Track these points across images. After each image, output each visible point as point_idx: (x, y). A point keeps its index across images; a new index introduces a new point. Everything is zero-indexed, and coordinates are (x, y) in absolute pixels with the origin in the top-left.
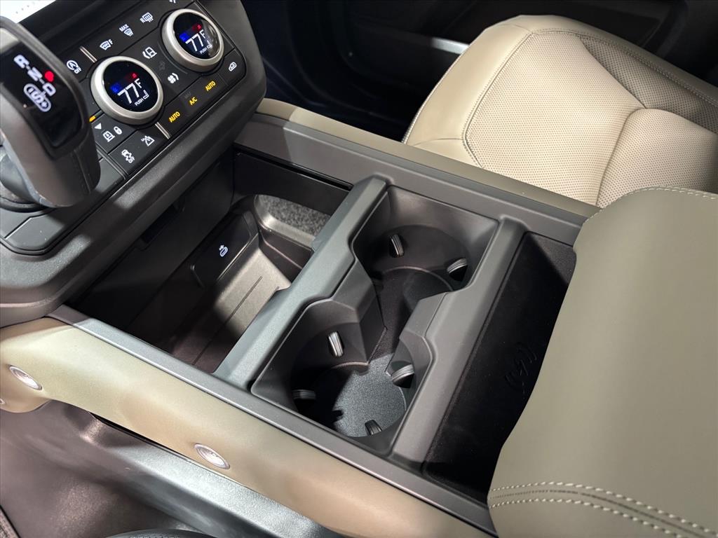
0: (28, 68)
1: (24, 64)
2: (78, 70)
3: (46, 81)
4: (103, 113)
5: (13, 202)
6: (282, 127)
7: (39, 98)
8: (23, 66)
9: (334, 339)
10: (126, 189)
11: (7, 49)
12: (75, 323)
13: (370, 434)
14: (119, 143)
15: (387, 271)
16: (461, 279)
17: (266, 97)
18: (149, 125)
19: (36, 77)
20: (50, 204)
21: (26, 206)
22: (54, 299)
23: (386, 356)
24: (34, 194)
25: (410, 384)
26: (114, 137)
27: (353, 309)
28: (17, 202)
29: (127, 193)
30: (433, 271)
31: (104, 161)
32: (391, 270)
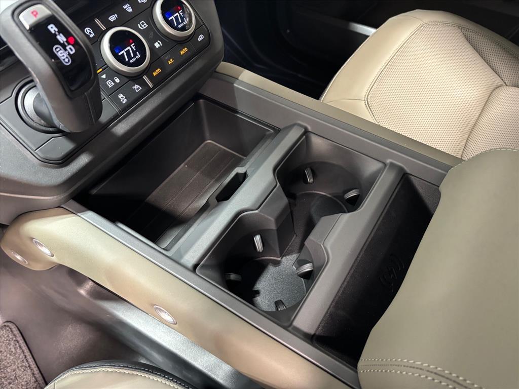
0: (57, 33)
1: (55, 31)
2: (92, 35)
3: (69, 44)
4: (108, 67)
5: (42, 126)
6: (233, 84)
7: (63, 55)
8: (53, 32)
9: (257, 239)
10: (119, 121)
11: (43, 20)
12: (79, 213)
13: (278, 310)
14: (117, 89)
15: (300, 193)
16: (354, 204)
17: (223, 61)
18: (138, 77)
19: (63, 40)
20: (67, 130)
21: (51, 129)
22: (65, 195)
23: (294, 255)
24: (56, 122)
25: (310, 277)
26: (113, 84)
27: (273, 219)
28: (45, 126)
29: (120, 124)
30: (334, 196)
31: (106, 101)
32: (304, 192)
